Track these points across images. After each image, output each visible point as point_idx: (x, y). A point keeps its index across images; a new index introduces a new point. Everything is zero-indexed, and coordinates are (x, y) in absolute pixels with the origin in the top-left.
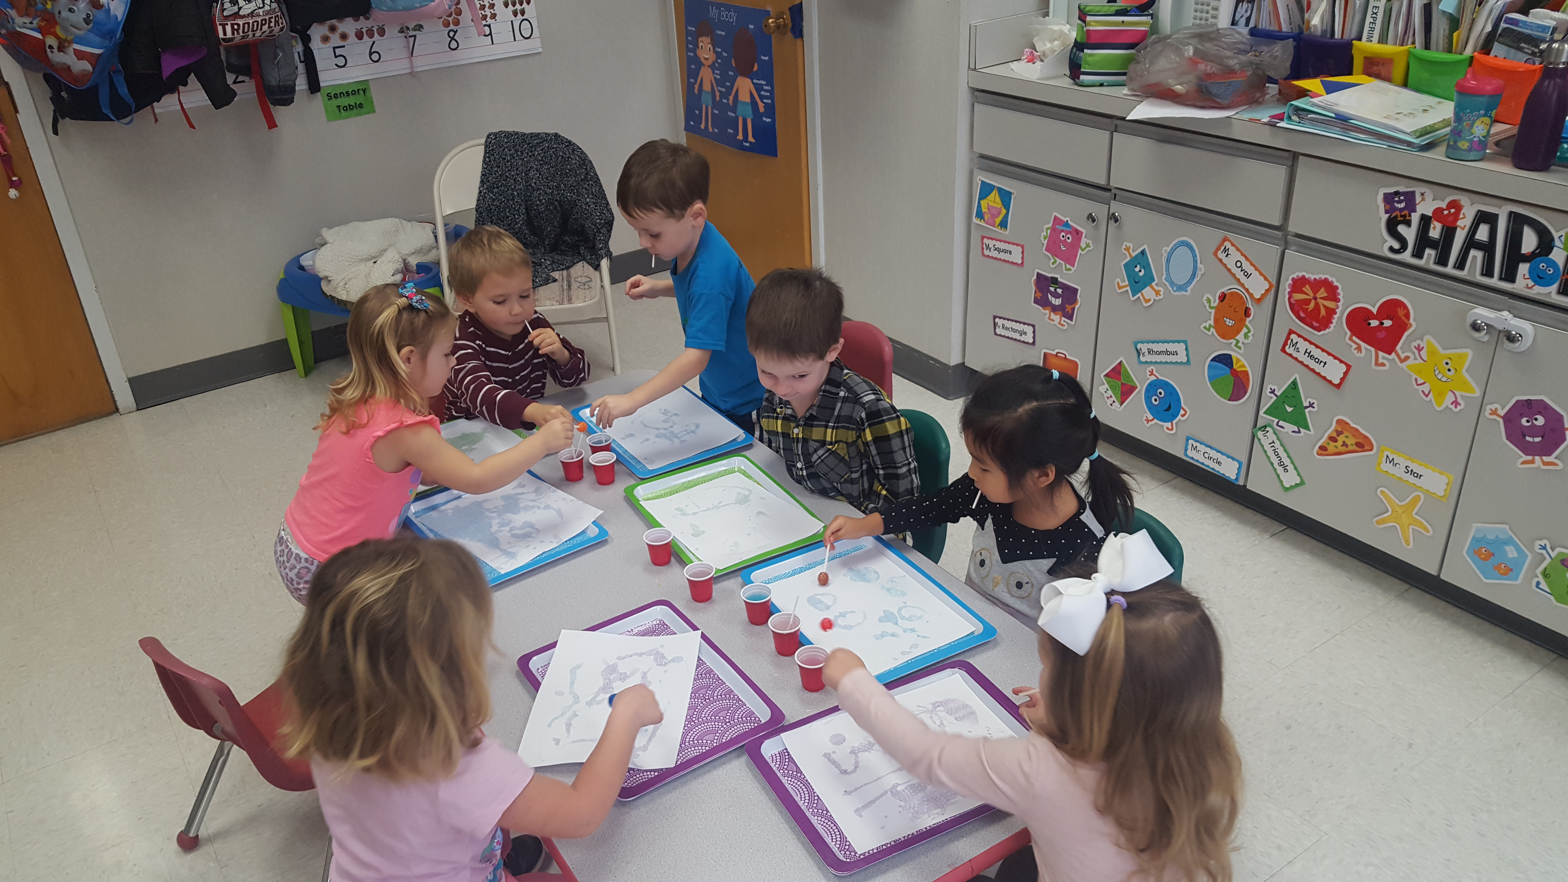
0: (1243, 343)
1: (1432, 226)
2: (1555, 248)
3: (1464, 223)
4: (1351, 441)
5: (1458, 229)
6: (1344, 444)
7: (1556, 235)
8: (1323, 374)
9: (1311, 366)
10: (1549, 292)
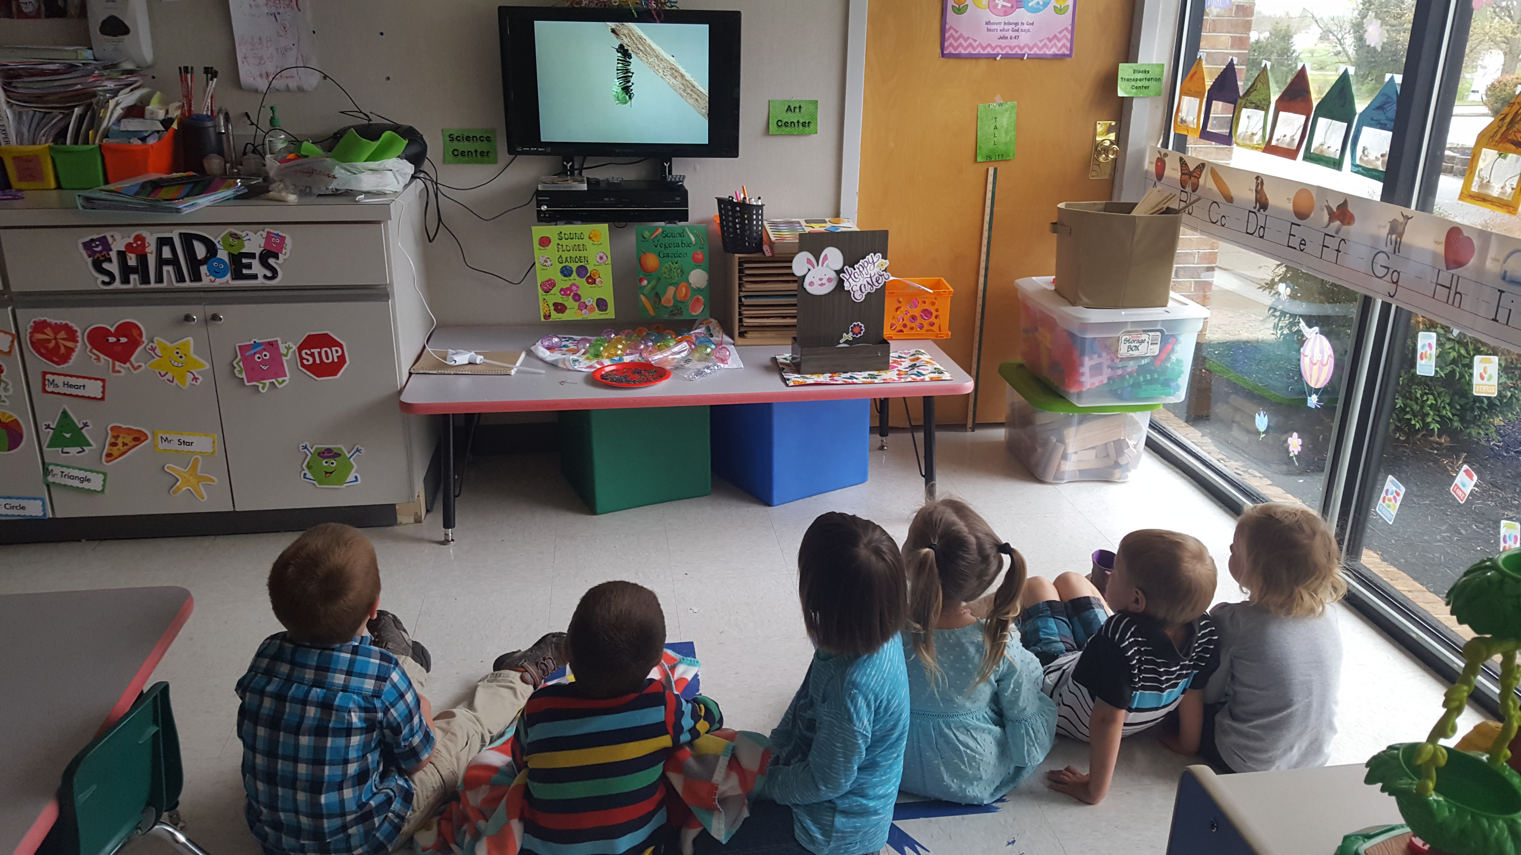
0: (5, 396)
1: (128, 258)
2: (219, 251)
3: (151, 249)
4: (128, 439)
5: (149, 255)
6: (124, 444)
7: (216, 242)
8: (86, 395)
9: (74, 394)
10: (227, 280)
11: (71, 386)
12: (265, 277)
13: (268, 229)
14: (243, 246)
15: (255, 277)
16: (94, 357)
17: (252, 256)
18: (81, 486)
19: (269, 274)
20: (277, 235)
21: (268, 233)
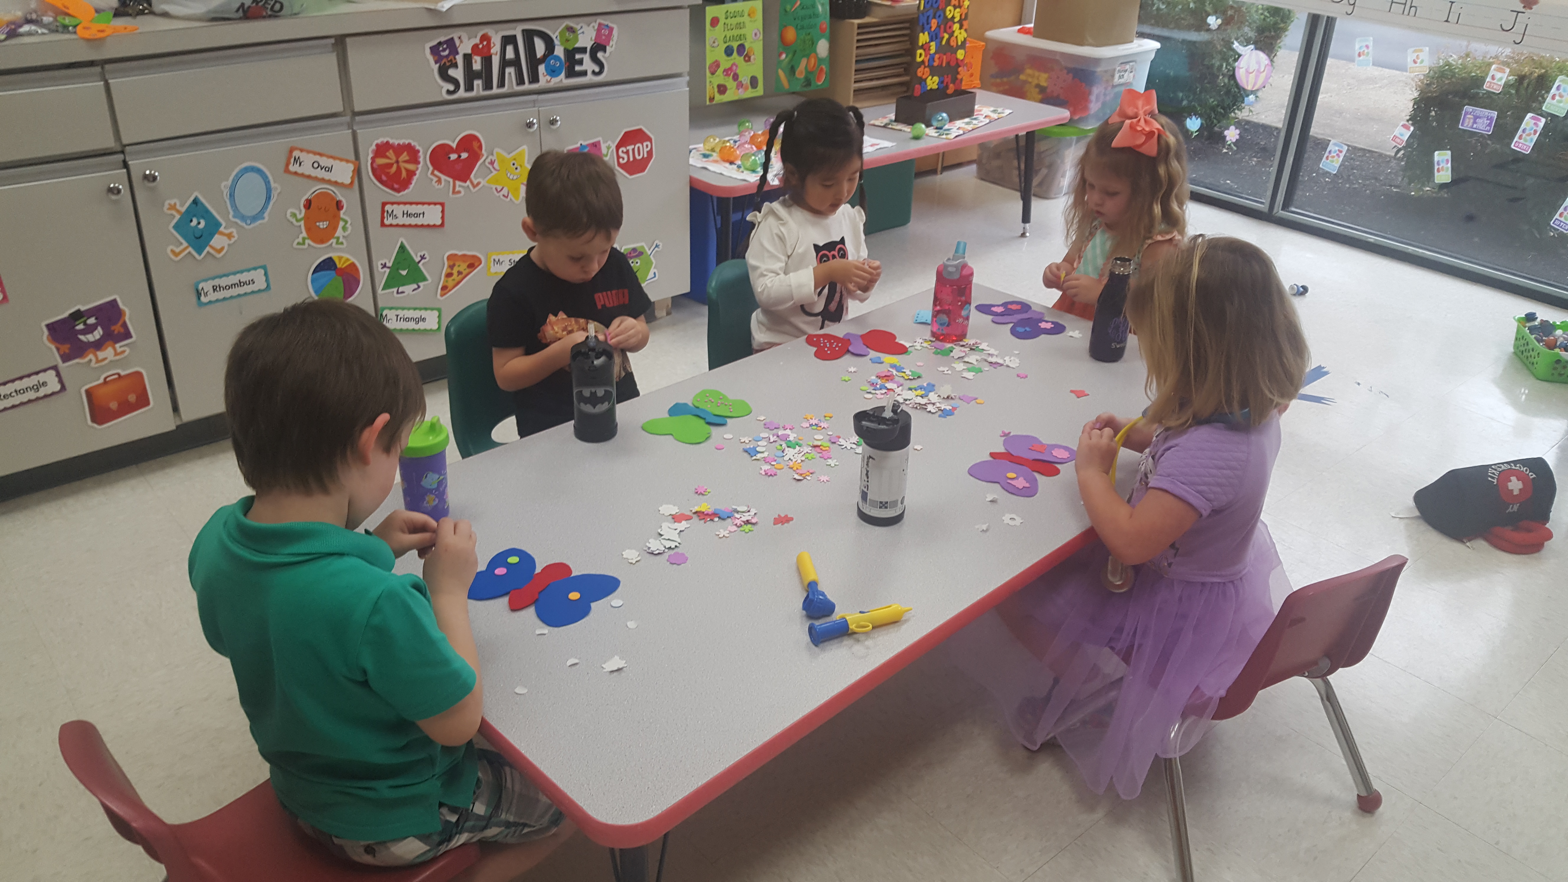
0: (344, 237)
1: (473, 61)
2: (556, 47)
3: (496, 49)
4: (463, 267)
5: (493, 57)
6: (459, 273)
7: (554, 37)
8: (426, 223)
9: (413, 223)
10: (561, 79)
11: (409, 215)
12: (594, 72)
13: (600, 20)
14: (577, 40)
15: (584, 73)
16: (435, 179)
17: (583, 50)
18: (416, 327)
19: (597, 69)
20: (607, 26)
21: (600, 24)
